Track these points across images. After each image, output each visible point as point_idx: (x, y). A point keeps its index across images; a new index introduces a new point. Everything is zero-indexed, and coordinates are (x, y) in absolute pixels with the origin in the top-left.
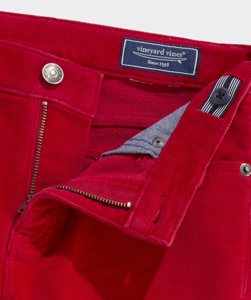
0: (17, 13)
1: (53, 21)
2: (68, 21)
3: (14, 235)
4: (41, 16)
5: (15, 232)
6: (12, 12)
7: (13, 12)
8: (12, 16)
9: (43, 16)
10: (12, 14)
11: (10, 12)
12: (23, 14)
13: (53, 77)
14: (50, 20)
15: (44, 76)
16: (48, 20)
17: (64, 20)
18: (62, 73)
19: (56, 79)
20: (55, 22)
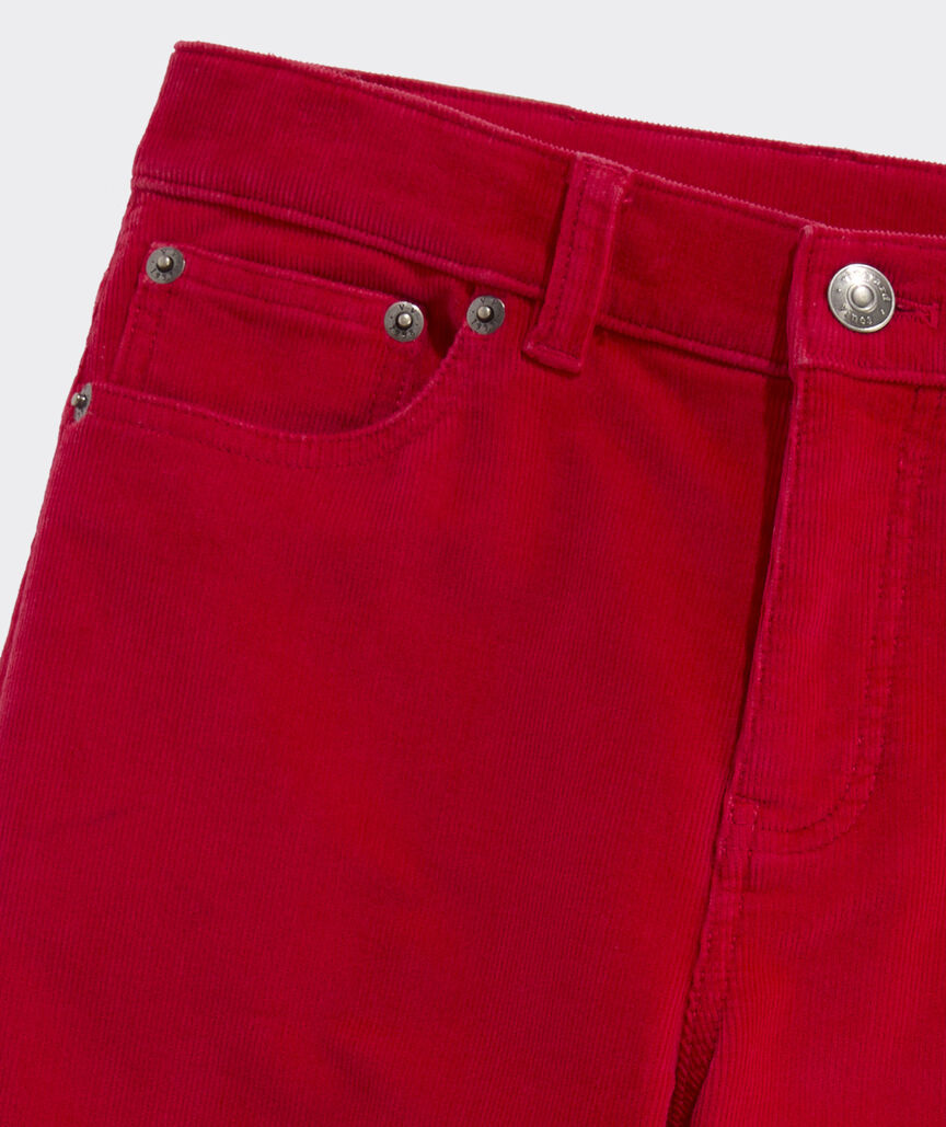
0: (736, 134)
1: (848, 162)
2: (894, 159)
3: (732, 811)
4: (810, 144)
5: (734, 801)
6: (719, 132)
7: (724, 133)
8: (720, 143)
9: (816, 144)
10: (721, 137)
11: (714, 131)
12: (753, 136)
13: (862, 309)
14: (839, 158)
15: (835, 306)
16: (830, 159)
17: (883, 157)
18: (891, 297)
19: (870, 314)
20: (853, 163)
